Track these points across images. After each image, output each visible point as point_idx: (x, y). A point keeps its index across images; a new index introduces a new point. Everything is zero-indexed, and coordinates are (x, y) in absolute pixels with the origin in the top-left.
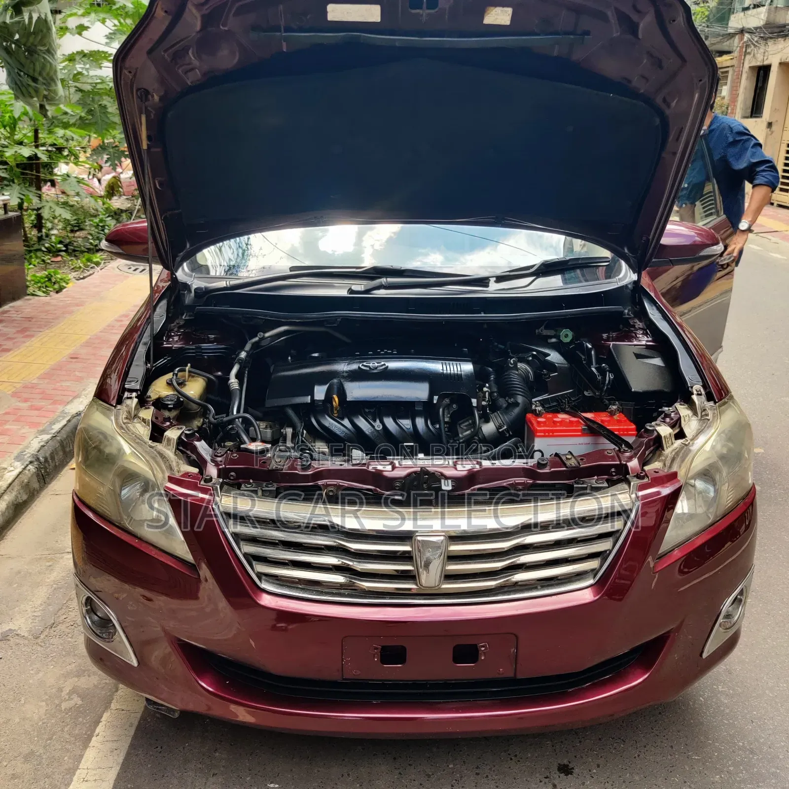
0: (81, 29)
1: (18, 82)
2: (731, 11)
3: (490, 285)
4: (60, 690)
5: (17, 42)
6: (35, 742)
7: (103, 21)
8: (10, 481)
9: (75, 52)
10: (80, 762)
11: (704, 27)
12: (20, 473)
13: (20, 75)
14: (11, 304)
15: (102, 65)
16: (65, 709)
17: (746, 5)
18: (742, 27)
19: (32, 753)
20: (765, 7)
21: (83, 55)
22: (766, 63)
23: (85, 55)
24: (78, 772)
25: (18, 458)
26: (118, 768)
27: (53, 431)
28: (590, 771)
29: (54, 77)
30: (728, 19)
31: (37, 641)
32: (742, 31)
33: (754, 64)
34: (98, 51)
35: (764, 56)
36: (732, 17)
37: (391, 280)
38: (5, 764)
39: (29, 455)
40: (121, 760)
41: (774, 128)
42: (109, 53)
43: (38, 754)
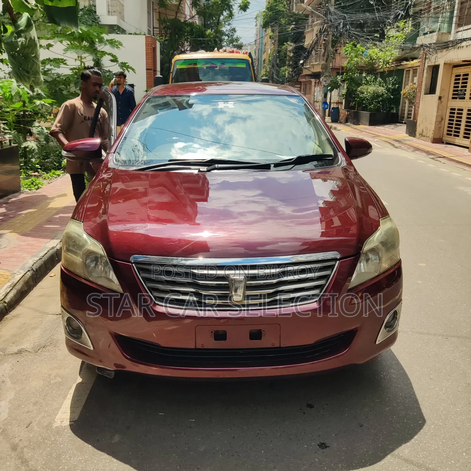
0: (49, 46)
1: (19, 73)
2: (417, 35)
3: (271, 168)
4: (50, 375)
5: (18, 52)
6: (38, 397)
7: (61, 42)
8: (18, 279)
9: (45, 59)
10: (62, 405)
11: (401, 44)
12: (23, 276)
13: (19, 69)
14: (13, 195)
15: (60, 66)
16: (53, 383)
17: (426, 32)
18: (421, 43)
19: (37, 402)
20: (436, 33)
21: (49, 60)
22: (437, 64)
23: (51, 61)
24: (61, 409)
25: (22, 268)
26: (82, 408)
27: (40, 256)
28: (323, 406)
29: (39, 71)
30: (416, 39)
31: (36, 353)
32: (422, 46)
33: (430, 64)
34: (59, 58)
35: (435, 59)
36: (418, 38)
37: (220, 166)
38: (23, 406)
39: (27, 267)
40: (83, 404)
41: (442, 99)
42: (64, 59)
43: (40, 402)
